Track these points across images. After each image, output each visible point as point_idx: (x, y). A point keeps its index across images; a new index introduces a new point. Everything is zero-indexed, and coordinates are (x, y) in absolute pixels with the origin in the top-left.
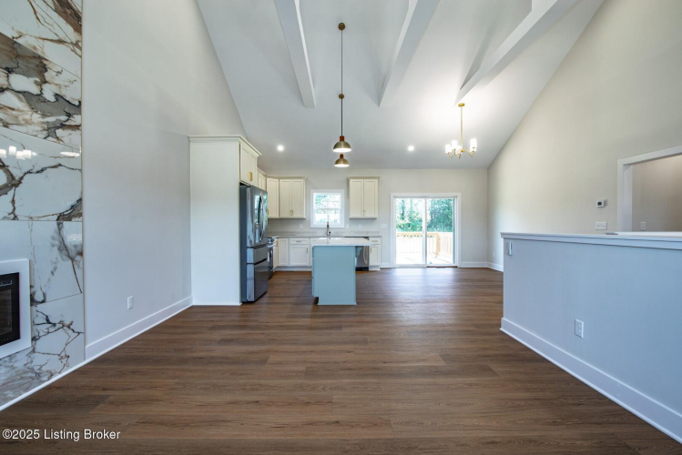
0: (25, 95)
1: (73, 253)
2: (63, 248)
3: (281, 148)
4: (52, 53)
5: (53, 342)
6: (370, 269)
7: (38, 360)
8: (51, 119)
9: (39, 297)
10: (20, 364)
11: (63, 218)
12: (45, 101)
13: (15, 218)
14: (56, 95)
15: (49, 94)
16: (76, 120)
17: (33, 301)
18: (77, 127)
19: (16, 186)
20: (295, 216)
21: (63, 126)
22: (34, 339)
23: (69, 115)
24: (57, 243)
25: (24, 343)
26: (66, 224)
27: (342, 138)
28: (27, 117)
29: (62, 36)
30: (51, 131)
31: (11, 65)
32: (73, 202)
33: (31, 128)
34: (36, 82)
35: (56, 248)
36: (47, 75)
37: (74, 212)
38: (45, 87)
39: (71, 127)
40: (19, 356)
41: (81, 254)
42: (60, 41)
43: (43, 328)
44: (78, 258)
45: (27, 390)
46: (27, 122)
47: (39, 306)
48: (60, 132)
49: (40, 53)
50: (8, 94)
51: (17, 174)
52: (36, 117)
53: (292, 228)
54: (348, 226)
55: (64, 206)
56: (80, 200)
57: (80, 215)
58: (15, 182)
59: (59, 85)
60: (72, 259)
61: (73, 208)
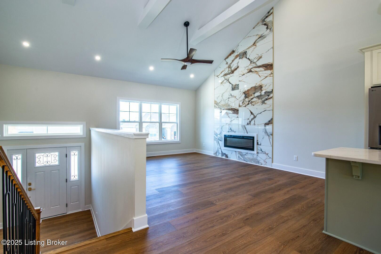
0: (258, 97)
1: (269, 134)
2: (266, 132)
4: (263, 83)
7: (259, 159)
8: (264, 99)
9: (259, 143)
10: (255, 156)
11: (266, 124)
12: (262, 95)
13: (255, 125)
14: (265, 92)
15: (263, 93)
16: (271, 95)
17: (258, 144)
18: (271, 98)
21: (267, 99)
22: (258, 153)
23: (268, 96)
25: (255, 152)
26: (267, 126)
28: (258, 101)
29: (266, 75)
30: (263, 102)
31: (255, 92)
32: (269, 119)
33: (258, 104)
34: (260, 92)
35: (264, 133)
36: (262, 89)
37: (270, 122)
39: (269, 99)
41: (272, 135)
42: (266, 77)
43: (260, 152)
44: (271, 136)
47: (259, 146)
48: (265, 102)
49: (261, 84)
52: (260, 100)
55: (267, 121)
56: (272, 119)
57: (272, 123)
58: (255, 117)
59: (266, 89)
60: (269, 136)
61: (269, 121)
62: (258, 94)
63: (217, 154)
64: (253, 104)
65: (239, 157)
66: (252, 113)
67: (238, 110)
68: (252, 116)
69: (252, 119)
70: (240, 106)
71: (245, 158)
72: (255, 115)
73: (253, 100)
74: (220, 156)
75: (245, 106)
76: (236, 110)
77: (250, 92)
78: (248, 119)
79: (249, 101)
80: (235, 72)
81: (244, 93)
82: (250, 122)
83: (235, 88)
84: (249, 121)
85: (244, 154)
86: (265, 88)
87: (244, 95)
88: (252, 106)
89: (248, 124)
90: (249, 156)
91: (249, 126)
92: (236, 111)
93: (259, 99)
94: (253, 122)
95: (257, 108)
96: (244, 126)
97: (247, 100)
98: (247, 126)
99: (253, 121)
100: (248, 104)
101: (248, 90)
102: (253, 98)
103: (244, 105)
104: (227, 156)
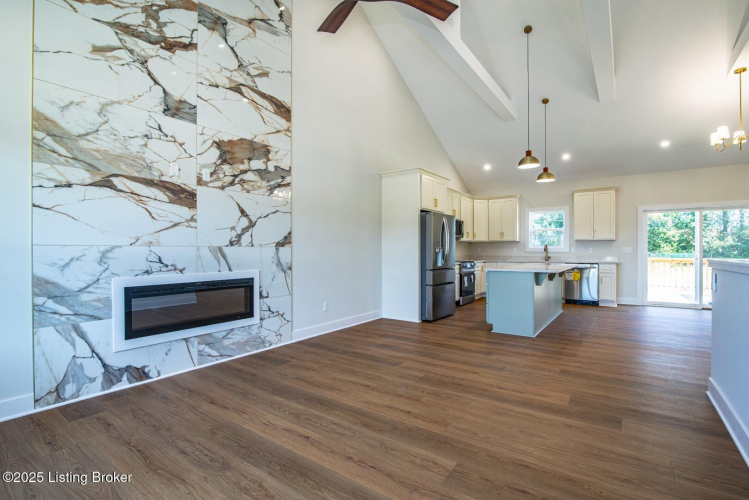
0: (258, 171)
1: (285, 267)
2: (279, 264)
3: (487, 167)
4: (274, 142)
5: (272, 323)
6: (601, 304)
7: (264, 333)
8: (272, 183)
9: (265, 294)
10: (254, 331)
11: (280, 245)
12: (269, 172)
13: (253, 245)
14: (276, 167)
15: (271, 168)
16: (288, 180)
17: (261, 296)
18: (288, 184)
19: (253, 226)
20: (506, 238)
21: (279, 186)
22: (261, 319)
23: (283, 178)
24: (275, 261)
25: (255, 320)
26: (281, 249)
27: (529, 153)
28: (259, 184)
29: (279, 128)
30: (272, 190)
31: (250, 155)
32: (286, 234)
33: (261, 191)
34: (264, 162)
35: (274, 265)
36: (270, 156)
37: (286, 241)
38: (269, 163)
39: (285, 185)
40: (254, 327)
41: (290, 269)
42: (278, 132)
43: (267, 314)
44: (288, 271)
45: (257, 349)
46: (259, 187)
47: (265, 300)
48: (277, 190)
49: (266, 143)
50: (249, 173)
51: (254, 219)
52: (264, 183)
53: (505, 252)
54: (573, 250)
55: (280, 238)
56: (290, 233)
57: (290, 243)
58: (252, 225)
59: (277, 160)
60: (285, 272)
61: (285, 238)
62: (257, 164)
63: (70, 389)
64: (246, 186)
65: (201, 354)
66: (243, 212)
67: (192, 195)
68: (245, 222)
69: (245, 230)
70: (200, 181)
71: (225, 348)
72: (254, 220)
73: (246, 177)
74: (94, 391)
75: (223, 188)
76: (183, 191)
77: (236, 149)
78: (233, 228)
79: (236, 176)
80: (179, 52)
81: (219, 145)
82: (239, 236)
83: (176, 109)
84: (234, 234)
85: (220, 335)
86: (276, 157)
87: (215, 153)
88: (245, 193)
89: (232, 243)
90: (238, 337)
91: (235, 248)
92: (183, 196)
93: (262, 179)
94: (246, 239)
95: (257, 201)
96: (220, 249)
97: (226, 167)
98: (228, 251)
99: (247, 234)
100: (232, 184)
101: (230, 142)
102: (245, 172)
103: (219, 184)
104: (141, 373)
